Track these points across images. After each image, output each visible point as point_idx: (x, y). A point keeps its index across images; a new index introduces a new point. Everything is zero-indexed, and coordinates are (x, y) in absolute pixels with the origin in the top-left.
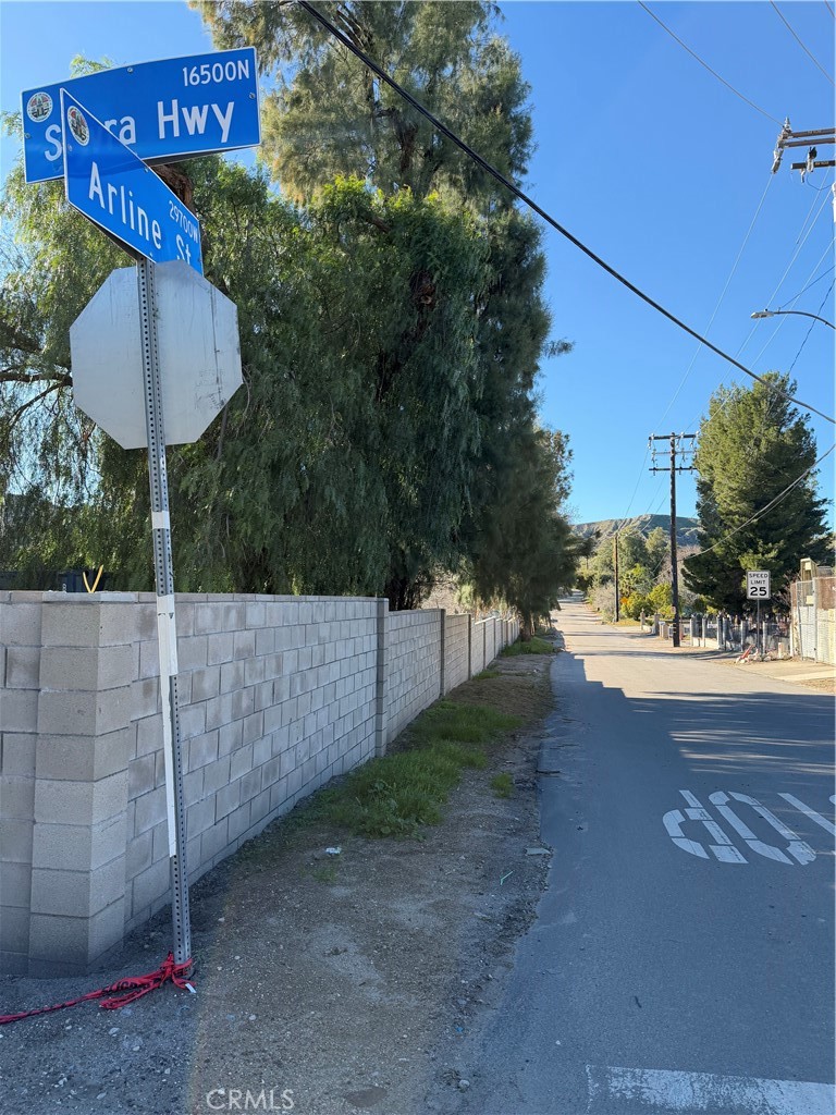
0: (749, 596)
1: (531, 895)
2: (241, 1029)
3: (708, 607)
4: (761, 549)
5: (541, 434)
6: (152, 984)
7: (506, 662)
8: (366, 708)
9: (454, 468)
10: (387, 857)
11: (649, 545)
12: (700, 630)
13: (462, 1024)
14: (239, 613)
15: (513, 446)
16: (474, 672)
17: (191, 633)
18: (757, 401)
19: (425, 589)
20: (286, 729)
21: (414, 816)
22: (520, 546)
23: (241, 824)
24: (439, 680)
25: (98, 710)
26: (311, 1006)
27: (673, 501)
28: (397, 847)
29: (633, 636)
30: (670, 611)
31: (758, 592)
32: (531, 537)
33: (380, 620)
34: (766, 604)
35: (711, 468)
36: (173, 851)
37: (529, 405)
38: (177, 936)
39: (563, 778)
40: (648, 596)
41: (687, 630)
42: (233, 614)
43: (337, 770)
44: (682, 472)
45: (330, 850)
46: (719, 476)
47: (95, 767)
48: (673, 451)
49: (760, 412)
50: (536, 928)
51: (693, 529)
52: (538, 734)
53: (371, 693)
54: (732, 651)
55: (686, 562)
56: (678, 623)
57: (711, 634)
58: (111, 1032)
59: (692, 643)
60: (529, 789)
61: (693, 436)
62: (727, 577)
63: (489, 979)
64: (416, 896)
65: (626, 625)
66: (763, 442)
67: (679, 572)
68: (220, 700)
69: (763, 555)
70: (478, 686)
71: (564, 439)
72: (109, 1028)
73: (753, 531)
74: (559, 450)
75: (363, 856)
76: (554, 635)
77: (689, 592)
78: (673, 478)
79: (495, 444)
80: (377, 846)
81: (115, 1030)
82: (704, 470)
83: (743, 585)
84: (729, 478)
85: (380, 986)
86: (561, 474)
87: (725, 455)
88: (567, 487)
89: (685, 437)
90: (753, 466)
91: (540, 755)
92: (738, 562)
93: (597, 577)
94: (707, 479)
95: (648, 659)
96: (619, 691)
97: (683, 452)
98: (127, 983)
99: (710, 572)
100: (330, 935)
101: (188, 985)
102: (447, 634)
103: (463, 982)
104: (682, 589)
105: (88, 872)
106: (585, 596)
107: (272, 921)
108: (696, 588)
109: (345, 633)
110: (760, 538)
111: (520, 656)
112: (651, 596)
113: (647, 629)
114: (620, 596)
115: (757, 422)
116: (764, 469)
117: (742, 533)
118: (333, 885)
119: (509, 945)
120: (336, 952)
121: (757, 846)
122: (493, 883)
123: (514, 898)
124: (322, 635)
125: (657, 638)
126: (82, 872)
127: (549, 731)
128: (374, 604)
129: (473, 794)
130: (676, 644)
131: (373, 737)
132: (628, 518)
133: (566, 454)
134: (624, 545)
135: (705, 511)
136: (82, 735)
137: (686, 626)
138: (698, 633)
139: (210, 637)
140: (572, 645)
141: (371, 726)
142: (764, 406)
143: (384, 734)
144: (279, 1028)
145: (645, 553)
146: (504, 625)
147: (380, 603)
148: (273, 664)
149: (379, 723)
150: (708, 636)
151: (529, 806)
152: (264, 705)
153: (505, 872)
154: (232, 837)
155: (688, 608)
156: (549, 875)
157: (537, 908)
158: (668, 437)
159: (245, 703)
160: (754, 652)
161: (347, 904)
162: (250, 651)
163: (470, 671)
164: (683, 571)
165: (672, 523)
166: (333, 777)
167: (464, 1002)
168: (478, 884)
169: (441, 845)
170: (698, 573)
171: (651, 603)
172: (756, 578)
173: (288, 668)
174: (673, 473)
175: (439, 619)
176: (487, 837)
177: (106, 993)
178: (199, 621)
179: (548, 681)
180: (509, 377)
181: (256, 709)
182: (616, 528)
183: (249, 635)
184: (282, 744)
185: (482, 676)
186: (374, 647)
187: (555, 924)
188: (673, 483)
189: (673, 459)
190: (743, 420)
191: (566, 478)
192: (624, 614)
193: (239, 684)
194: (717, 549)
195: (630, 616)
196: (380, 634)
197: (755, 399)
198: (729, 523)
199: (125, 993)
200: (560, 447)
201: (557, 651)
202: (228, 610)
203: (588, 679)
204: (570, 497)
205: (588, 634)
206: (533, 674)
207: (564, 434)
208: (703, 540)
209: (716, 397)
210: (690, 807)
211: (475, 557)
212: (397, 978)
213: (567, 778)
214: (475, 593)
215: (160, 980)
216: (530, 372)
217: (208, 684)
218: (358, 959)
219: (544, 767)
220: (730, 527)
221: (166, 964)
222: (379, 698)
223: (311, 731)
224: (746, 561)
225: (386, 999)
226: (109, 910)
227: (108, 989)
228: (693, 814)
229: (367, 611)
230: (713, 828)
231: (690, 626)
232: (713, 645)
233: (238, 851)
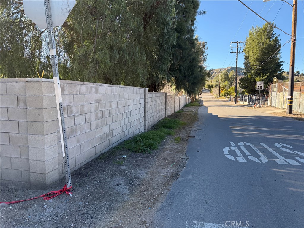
0: (257, 89)
1: (180, 169)
2: (83, 207)
3: (245, 93)
4: (262, 76)
5: (196, 39)
6: (59, 193)
7: (186, 108)
8: (141, 119)
9: (168, 49)
10: (139, 158)
11: (230, 76)
12: (243, 99)
13: (151, 207)
14: (95, 89)
15: (187, 43)
16: (176, 110)
17: (78, 93)
18: (264, 31)
19: (162, 87)
20: (114, 123)
21: (149, 147)
22: (189, 73)
23: (99, 149)
24: (165, 113)
25: (44, 114)
26: (106, 200)
27: (237, 62)
28: (143, 156)
29: (223, 101)
30: (234, 94)
31: (260, 88)
32: (192, 71)
33: (145, 94)
34: (262, 91)
35: (249, 52)
36: (64, 156)
37: (193, 31)
38: (67, 180)
39: (196, 138)
40: (228, 90)
41: (239, 99)
42: (94, 89)
43: (132, 135)
44: (240, 53)
45: (123, 156)
46: (251, 54)
47: (44, 131)
48: (238, 47)
49: (264, 35)
50: (180, 179)
51: (243, 71)
52: (191, 127)
53: (143, 115)
54: (251, 105)
55: (240, 80)
56: (236, 97)
57: (245, 100)
58: (44, 207)
59: (240, 103)
60: (185, 141)
61: (244, 42)
62: (251, 84)
63: (162, 194)
64: (145, 169)
65: (222, 98)
66: (265, 44)
67: (238, 83)
68: (90, 114)
69: (262, 78)
70: (177, 115)
71: (205, 44)
72: (44, 205)
73: (260, 70)
74: (204, 47)
75: (132, 158)
76: (201, 101)
77: (240, 89)
78: (237, 55)
79: (182, 42)
80: (137, 155)
81: (46, 206)
82: (247, 53)
83: (256, 86)
84: (254, 55)
85: (128, 195)
86: (204, 54)
87: (253, 48)
88: (206, 58)
89: (241, 42)
90: (262, 51)
91: (191, 132)
92: (255, 80)
93: (214, 85)
94: (247, 55)
95: (227, 107)
96: (217, 116)
97: (240, 47)
98: (52, 192)
99: (247, 83)
100: (118, 179)
101: (70, 194)
102: (167, 100)
103: (154, 194)
104: (238, 88)
105: (45, 161)
106: (210, 90)
107: (101, 176)
108: (242, 88)
109: (133, 97)
110: (262, 72)
111: (190, 107)
112: (229, 90)
113: (227, 99)
114: (220, 90)
115: (263, 38)
116: (264, 52)
117: (257, 71)
118: (122, 166)
119: (170, 184)
120: (118, 185)
121: (251, 158)
122: (169, 166)
123: (174, 170)
124: (125, 97)
125: (230, 102)
126: (43, 161)
127: (194, 126)
128: (143, 90)
129: (169, 142)
130: (235, 103)
131: (143, 127)
132: (224, 68)
133: (206, 48)
134: (223, 76)
135: (246, 65)
136: (40, 122)
137: (239, 98)
138: (242, 100)
139: (86, 95)
140: (205, 104)
141: (143, 124)
142: (266, 33)
143: (147, 126)
144: (94, 207)
145: (228, 78)
146: (186, 99)
147: (145, 90)
148: (109, 105)
149: (145, 123)
150: (245, 101)
151: (184, 145)
152: (106, 117)
153: (173, 163)
154: (97, 152)
155: (240, 93)
156: (186, 164)
157: (181, 173)
158: (236, 43)
159: (99, 115)
160: (258, 105)
161: (124, 171)
162: (100, 100)
163: (175, 110)
164: (239, 82)
165: (236, 69)
166: (130, 137)
167: (153, 200)
168: (164, 166)
169: (156, 155)
170: (243, 83)
171: (229, 92)
172: (259, 84)
173: (114, 106)
174: (237, 53)
175: (165, 95)
176: (170, 153)
177: (46, 195)
178: (81, 90)
179: (197, 113)
180: (187, 22)
181: (103, 117)
182: (221, 70)
183: (100, 96)
184: (113, 127)
185: (178, 112)
186: (143, 102)
187: (185, 178)
188: (237, 57)
189: (237, 49)
190: (259, 37)
191: (205, 55)
192: (221, 95)
193: (97, 110)
194: (249, 76)
195: (223, 96)
196: (145, 98)
197: (263, 31)
198: (253, 68)
199: (52, 195)
200: (204, 46)
201: (201, 106)
202: (92, 88)
203: (208, 113)
204: (206, 61)
205: (210, 101)
206: (193, 111)
207: (205, 42)
208: (245, 73)
209: (251, 30)
210: (232, 146)
211: (175, 77)
212: (134, 193)
213: (197, 138)
214: (176, 88)
215: (62, 192)
216: (193, 20)
217: (86, 109)
218: (124, 187)
219: (191, 135)
220: (253, 69)
221: (64, 187)
222: (145, 116)
223: (122, 124)
224: (257, 79)
225: (129, 199)
226: (53, 172)
227: (47, 194)
228: (232, 148)
229: (141, 91)
230: (238, 152)
231: (240, 98)
232: (246, 103)
233: (99, 156)
